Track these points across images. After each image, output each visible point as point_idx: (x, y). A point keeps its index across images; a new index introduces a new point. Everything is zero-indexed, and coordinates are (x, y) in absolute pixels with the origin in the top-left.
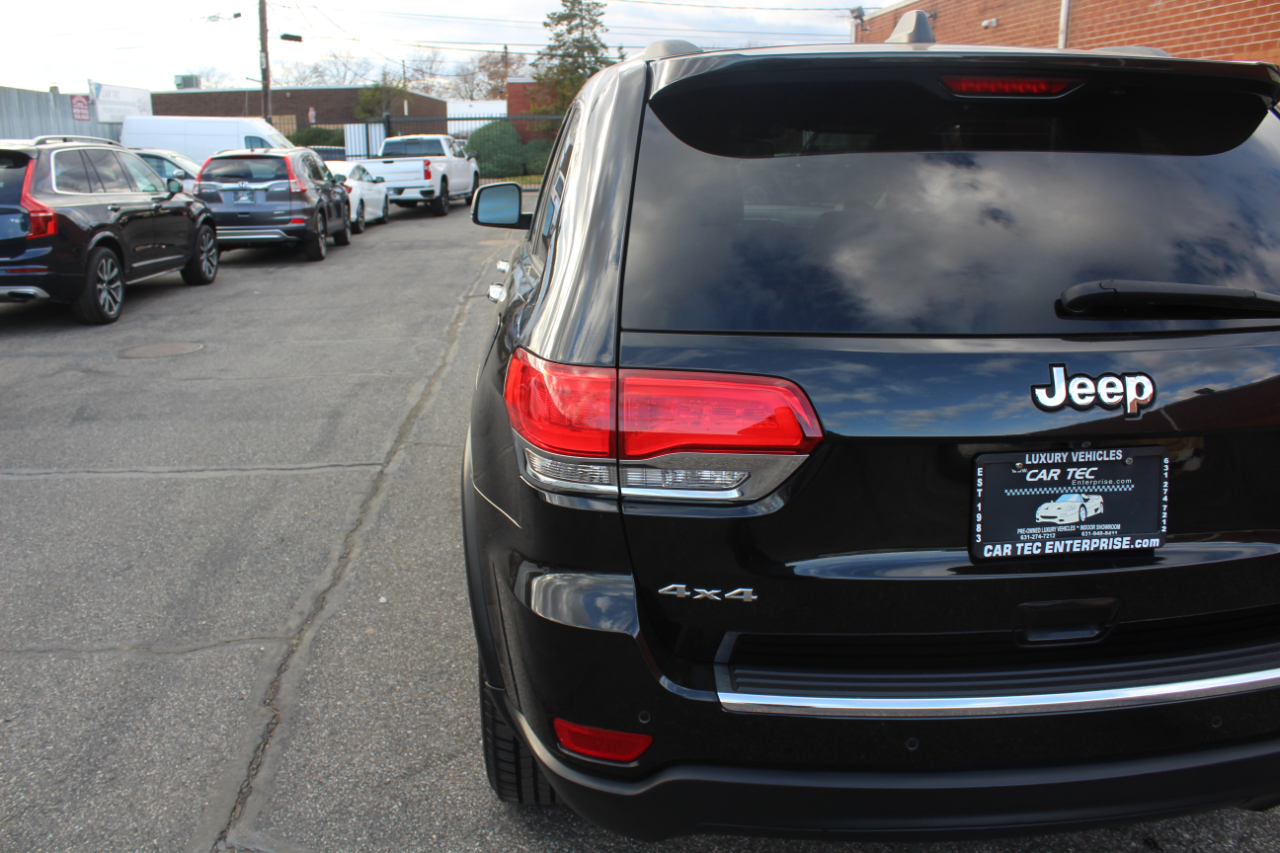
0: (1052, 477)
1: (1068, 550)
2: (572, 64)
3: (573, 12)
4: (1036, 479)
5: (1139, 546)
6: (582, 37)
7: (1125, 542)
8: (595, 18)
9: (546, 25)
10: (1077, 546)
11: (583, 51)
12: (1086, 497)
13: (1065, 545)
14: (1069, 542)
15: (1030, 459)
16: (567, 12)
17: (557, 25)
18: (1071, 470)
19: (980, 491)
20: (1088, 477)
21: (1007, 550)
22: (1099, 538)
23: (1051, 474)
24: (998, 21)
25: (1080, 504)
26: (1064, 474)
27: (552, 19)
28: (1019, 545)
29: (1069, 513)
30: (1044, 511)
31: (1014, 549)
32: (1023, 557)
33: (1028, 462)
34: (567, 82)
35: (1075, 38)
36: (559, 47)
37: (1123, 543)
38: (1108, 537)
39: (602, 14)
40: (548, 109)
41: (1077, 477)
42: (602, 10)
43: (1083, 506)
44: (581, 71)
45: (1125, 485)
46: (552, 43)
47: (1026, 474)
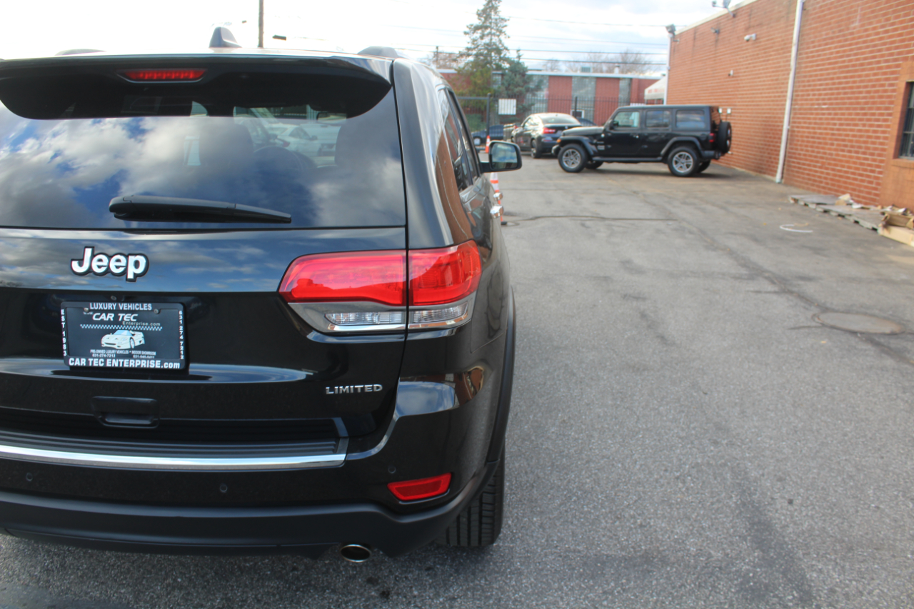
0: (109, 319)
1: (121, 365)
2: (483, 60)
3: (485, 24)
4: (99, 319)
5: (167, 367)
6: (491, 42)
7: (157, 364)
8: (500, 28)
9: (466, 33)
10: (127, 363)
11: (491, 52)
12: (133, 333)
13: (119, 363)
14: (121, 361)
15: (93, 306)
16: (481, 24)
17: (473, 33)
18: (121, 315)
19: (63, 324)
20: (132, 320)
21: (83, 362)
22: (141, 359)
23: (108, 317)
24: (756, 36)
25: (129, 337)
26: (116, 317)
27: (470, 28)
28: (90, 360)
29: (123, 342)
30: (106, 340)
31: (87, 362)
32: (93, 368)
33: (92, 308)
34: (478, 74)
35: (803, 49)
36: (474, 48)
37: (156, 364)
38: (146, 359)
39: (506, 26)
40: (464, 92)
41: (125, 319)
42: (505, 24)
43: (131, 338)
44: (488, 65)
45: (157, 327)
46: (470, 46)
47: (92, 316)
